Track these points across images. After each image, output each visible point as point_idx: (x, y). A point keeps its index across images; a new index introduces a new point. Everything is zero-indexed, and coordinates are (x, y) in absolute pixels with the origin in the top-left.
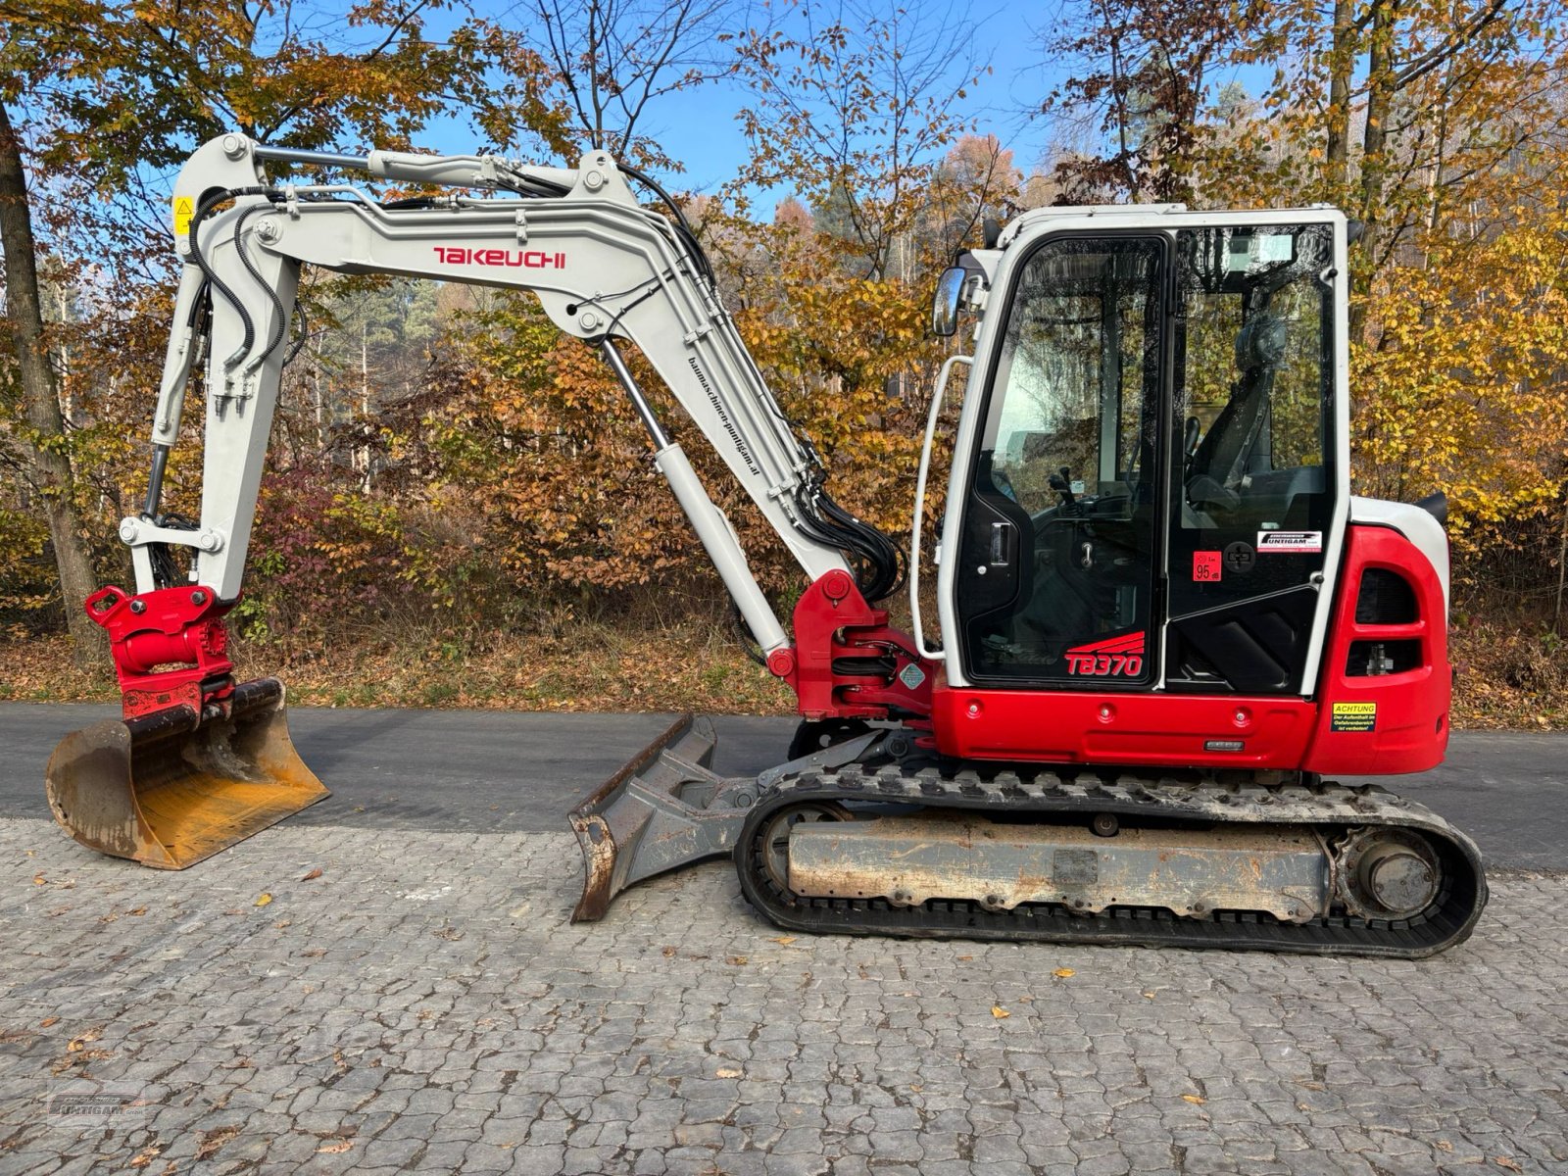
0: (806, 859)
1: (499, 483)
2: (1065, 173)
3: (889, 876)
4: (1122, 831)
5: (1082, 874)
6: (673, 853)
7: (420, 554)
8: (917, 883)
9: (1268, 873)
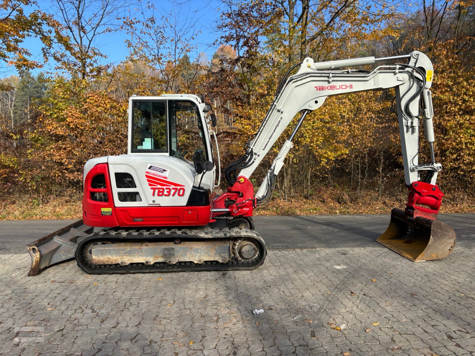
0: (97, 255)
1: (49, 150)
2: (222, 62)
3: (120, 258)
4: (182, 242)
5: (170, 254)
6: (66, 256)
7: (24, 173)
8: (127, 259)
9: (217, 251)
